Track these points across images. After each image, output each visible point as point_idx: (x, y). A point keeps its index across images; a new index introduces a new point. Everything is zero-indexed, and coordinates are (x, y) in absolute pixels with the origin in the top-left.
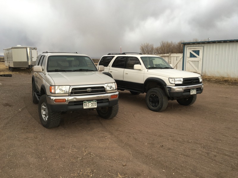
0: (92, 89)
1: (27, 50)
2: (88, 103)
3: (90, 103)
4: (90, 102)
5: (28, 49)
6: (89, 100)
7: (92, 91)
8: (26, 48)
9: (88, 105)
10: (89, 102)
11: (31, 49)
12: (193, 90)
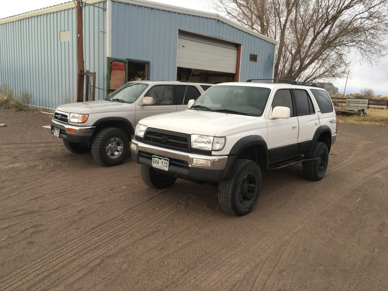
12: (159, 158)
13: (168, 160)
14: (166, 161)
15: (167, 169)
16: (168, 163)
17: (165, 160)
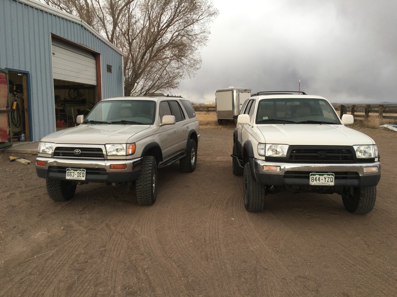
0: (81, 150)
1: (233, 93)
2: (72, 171)
3: (76, 172)
4: (76, 170)
5: (235, 91)
6: (76, 168)
7: (81, 154)
8: (232, 90)
9: (72, 174)
10: (74, 170)
11: (239, 91)
12: (320, 175)
13: (333, 175)
14: (331, 176)
15: (332, 184)
16: (333, 177)
17: (329, 175)
